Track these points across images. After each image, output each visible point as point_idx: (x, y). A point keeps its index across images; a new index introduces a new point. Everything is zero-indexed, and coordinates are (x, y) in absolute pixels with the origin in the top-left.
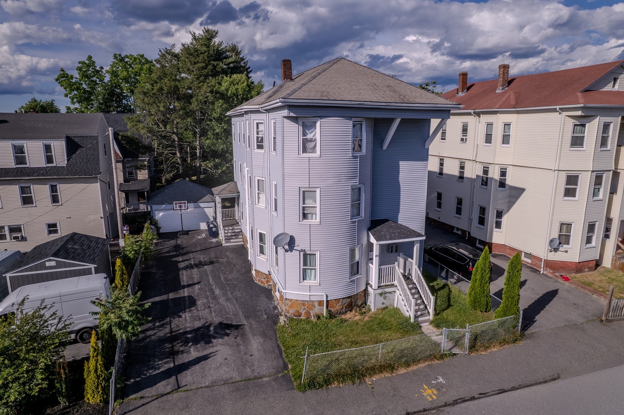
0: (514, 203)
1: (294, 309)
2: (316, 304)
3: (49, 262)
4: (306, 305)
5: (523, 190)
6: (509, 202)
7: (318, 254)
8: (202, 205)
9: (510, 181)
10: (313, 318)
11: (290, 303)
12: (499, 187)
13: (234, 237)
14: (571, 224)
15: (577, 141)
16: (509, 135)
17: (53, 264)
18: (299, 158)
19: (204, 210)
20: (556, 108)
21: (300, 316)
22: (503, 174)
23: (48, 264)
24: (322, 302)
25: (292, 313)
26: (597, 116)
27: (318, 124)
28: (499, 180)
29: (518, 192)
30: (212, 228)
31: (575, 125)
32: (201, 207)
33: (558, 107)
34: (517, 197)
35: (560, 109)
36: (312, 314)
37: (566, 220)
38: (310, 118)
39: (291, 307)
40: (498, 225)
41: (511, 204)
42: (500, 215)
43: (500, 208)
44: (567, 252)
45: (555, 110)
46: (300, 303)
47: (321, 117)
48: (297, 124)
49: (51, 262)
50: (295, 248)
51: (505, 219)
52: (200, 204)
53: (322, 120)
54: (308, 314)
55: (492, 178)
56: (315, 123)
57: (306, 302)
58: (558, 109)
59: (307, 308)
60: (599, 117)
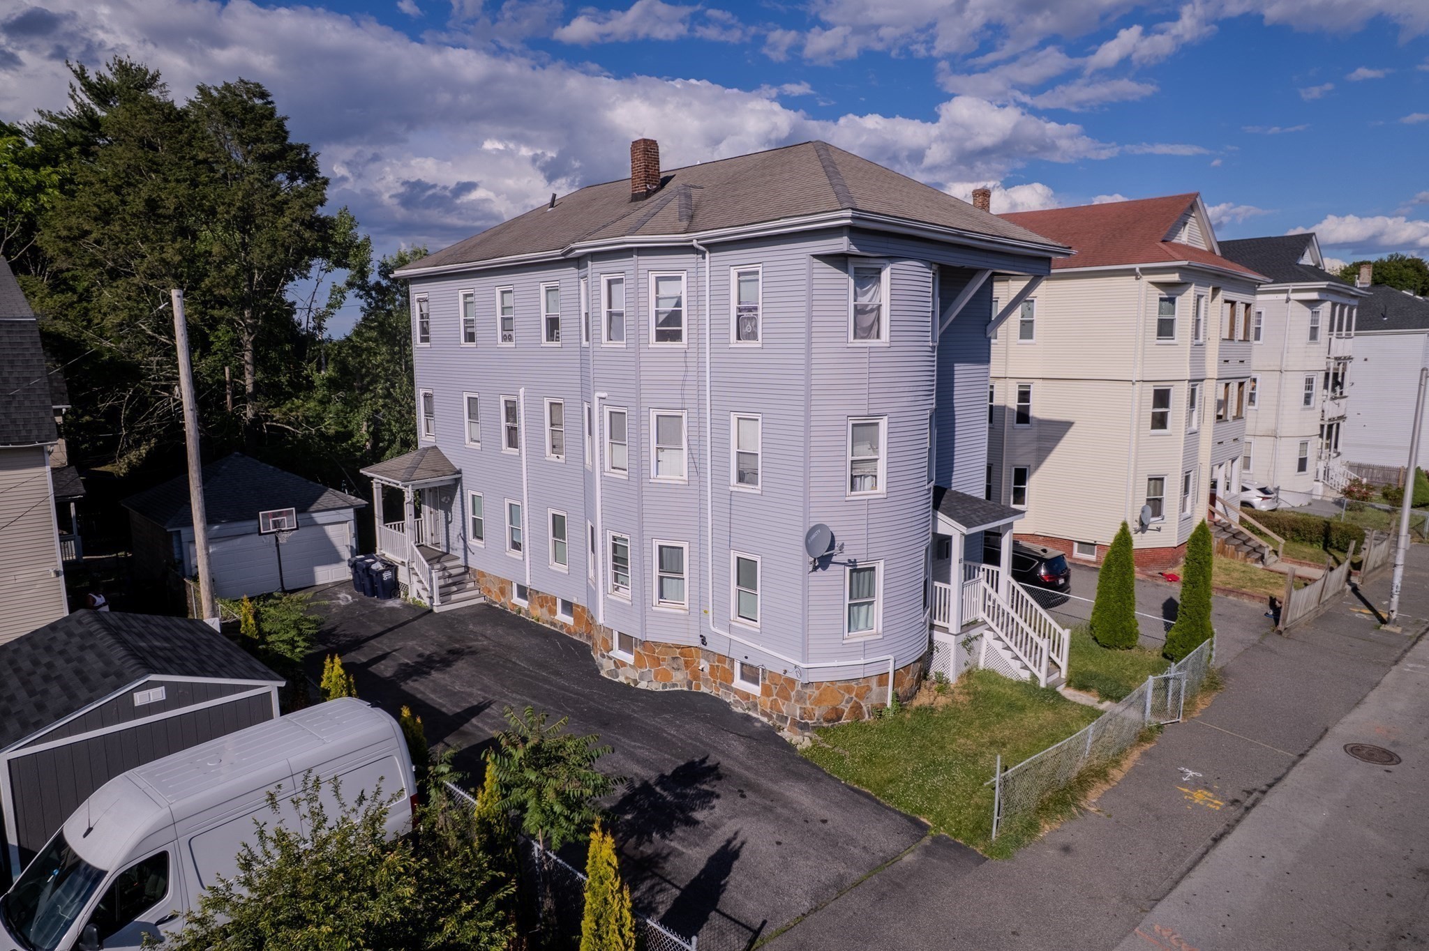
0: (1049, 451)
1: (825, 703)
2: (874, 684)
3: (146, 692)
4: (853, 690)
5: (1069, 424)
6: (1039, 449)
7: (880, 568)
8: (319, 518)
9: (1037, 410)
10: (867, 716)
11: (817, 692)
12: (1018, 422)
13: (454, 588)
14: (1162, 479)
15: (1166, 328)
16: (1032, 322)
17: (158, 694)
18: (849, 350)
19: (324, 532)
20: (1134, 269)
21: (839, 718)
22: (1024, 396)
23: (140, 699)
24: (884, 676)
25: (819, 715)
26: (1191, 284)
27: (886, 275)
28: (1016, 409)
29: (1057, 430)
30: (382, 572)
31: (1162, 300)
32: (316, 524)
33: (1137, 267)
34: (1057, 439)
35: (1141, 269)
36: (865, 709)
37: (1156, 472)
38: (872, 261)
39: (818, 701)
40: (1019, 496)
41: (1042, 454)
42: (1021, 476)
43: (1021, 463)
44: (1159, 530)
45: (1131, 272)
46: (839, 687)
47: (893, 258)
48: (847, 272)
49: (152, 691)
50: (834, 559)
51: (1032, 486)
52: (314, 515)
53: (894, 266)
54: (856, 710)
55: (1005, 407)
56: (879, 271)
57: (853, 684)
58: (1138, 270)
59: (856, 696)
60: (1193, 286)
